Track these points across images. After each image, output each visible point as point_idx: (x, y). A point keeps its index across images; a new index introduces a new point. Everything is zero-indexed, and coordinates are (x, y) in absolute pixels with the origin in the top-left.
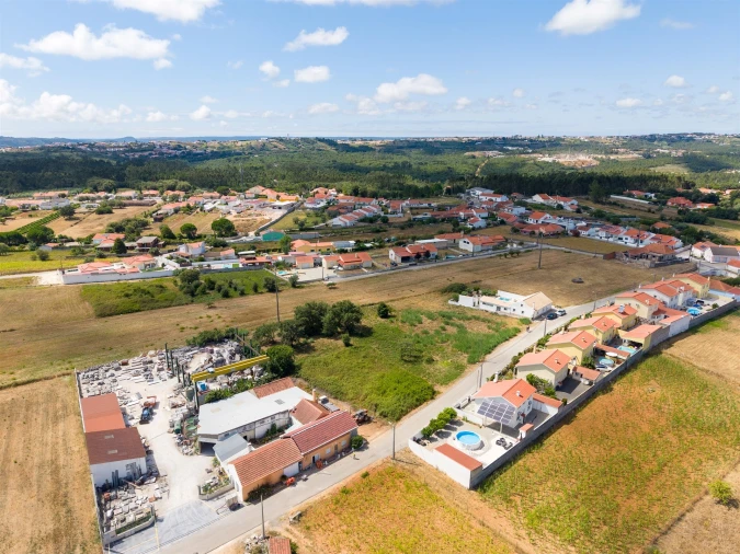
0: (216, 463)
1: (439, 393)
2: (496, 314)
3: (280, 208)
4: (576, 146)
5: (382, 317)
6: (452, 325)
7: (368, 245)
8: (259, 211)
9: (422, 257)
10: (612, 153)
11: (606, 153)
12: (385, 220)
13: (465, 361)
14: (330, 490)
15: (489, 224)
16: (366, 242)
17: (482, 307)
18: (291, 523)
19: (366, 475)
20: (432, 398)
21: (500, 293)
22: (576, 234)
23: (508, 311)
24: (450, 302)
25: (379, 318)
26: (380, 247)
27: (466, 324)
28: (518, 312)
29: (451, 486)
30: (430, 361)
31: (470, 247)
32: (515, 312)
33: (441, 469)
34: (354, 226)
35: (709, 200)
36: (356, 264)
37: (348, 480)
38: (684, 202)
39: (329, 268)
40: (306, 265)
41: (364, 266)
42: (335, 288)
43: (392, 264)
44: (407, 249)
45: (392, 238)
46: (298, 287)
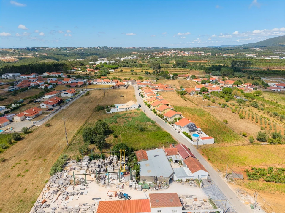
0: (180, 181)
2: (127, 111)
10: (20, 55)
11: (18, 55)
13: (151, 124)
16: (9, 105)
19: (203, 155)
22: (90, 84)
23: (130, 109)
24: (107, 113)
26: (24, 105)
29: (211, 145)
30: (146, 128)
31: (70, 95)
32: (132, 108)
35: (96, 69)
36: (36, 114)
37: (204, 157)
38: (92, 70)
39: (22, 121)
40: (6, 123)
41: (40, 114)
42: (50, 126)
43: (50, 109)
44: (49, 101)
45: (21, 100)
46: (30, 133)
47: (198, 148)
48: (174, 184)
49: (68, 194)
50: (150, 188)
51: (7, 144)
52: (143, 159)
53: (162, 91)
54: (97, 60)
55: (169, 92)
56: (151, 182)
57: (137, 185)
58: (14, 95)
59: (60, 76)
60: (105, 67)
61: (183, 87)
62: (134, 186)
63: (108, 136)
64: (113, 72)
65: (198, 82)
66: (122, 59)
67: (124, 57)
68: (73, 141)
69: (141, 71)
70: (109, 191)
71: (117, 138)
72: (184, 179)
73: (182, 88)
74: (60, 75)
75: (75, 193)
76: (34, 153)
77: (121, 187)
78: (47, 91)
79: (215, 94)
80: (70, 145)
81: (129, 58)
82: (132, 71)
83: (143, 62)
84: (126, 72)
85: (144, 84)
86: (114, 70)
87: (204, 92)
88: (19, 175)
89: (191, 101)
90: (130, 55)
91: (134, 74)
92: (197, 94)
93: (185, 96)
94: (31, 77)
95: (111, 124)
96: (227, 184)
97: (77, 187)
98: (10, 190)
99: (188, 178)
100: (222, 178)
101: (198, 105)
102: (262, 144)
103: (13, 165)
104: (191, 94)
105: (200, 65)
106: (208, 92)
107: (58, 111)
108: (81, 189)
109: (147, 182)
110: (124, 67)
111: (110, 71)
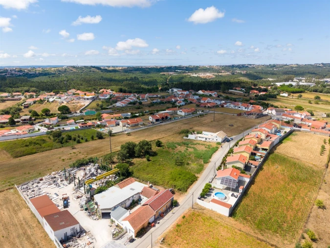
0: (113, 222)
1: (198, 177)
2: (205, 141)
3: (88, 99)
4: (205, 70)
5: (158, 147)
6: (190, 147)
7: (137, 115)
8: (77, 101)
9: (164, 119)
10: (219, 72)
11: (217, 72)
12: (140, 103)
13: (202, 162)
14: (171, 226)
15: (186, 104)
16: (136, 113)
17: (199, 139)
18: (161, 244)
19: (184, 217)
20: (197, 180)
21: (203, 132)
22: (223, 106)
23: (210, 140)
24: (184, 138)
25: (157, 147)
26: (143, 115)
27: (195, 146)
28: (215, 140)
29: (220, 216)
30: (188, 164)
33: (214, 210)
34: (126, 106)
36: (136, 123)
37: (178, 220)
39: (123, 126)
40: (112, 125)
41: (140, 124)
42: (130, 135)
43: (152, 123)
44: (158, 116)
45: (148, 111)
46: (113, 136)
47: (193, 208)
48: (106, 222)
49: (54, 182)
50: (86, 209)
53: (306, 132)
54: (288, 80)
56: (96, 207)
57: (85, 202)
58: (149, 107)
71: (147, 162)
72: (116, 223)
77: (76, 197)
82: (318, 98)
84: (306, 99)
88: (64, 160)
94: (185, 93)
95: (168, 148)
99: (119, 224)
103: (72, 153)
111: (281, 95)
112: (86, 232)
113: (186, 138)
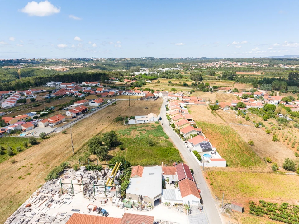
0: (167, 204)
2: (145, 123)
4: (57, 63)
6: (141, 130)
7: (44, 112)
10: (71, 65)
11: (70, 65)
12: (33, 100)
13: (165, 139)
14: (209, 187)
16: (40, 111)
18: (219, 200)
19: (207, 178)
20: (179, 151)
21: (136, 117)
22: (121, 94)
23: (148, 121)
26: (53, 112)
27: (143, 128)
30: (157, 143)
31: (96, 104)
32: (151, 121)
35: (134, 79)
36: (59, 121)
37: (206, 182)
38: (129, 80)
39: (45, 126)
40: (30, 128)
41: (63, 121)
42: (67, 133)
43: (74, 117)
44: (75, 109)
45: (52, 107)
46: (47, 138)
47: (203, 170)
50: (132, 207)
51: (23, 147)
52: (136, 176)
53: (192, 105)
54: (139, 71)
55: (200, 106)
56: (137, 201)
57: (120, 201)
58: (48, 102)
59: (96, 86)
60: (143, 78)
61: (219, 101)
62: (116, 203)
63: (115, 148)
64: (149, 83)
65: (239, 96)
66: (164, 70)
67: (166, 68)
68: (80, 150)
69: (179, 82)
70: (90, 205)
71: (122, 151)
72: (173, 203)
73: (217, 102)
74: (97, 84)
75: (59, 201)
76: (42, 158)
77: (104, 202)
78: (78, 99)
79: (253, 110)
80: (76, 153)
81: (172, 69)
82: (170, 82)
83: (185, 73)
84: (164, 83)
85: (176, 96)
86: (152, 81)
87: (241, 107)
88: (20, 177)
89: (221, 117)
90: (175, 65)
91: (170, 85)
92: (232, 110)
93: (217, 111)
94: (70, 85)
95: (124, 135)
96: (220, 216)
97: (63, 196)
98: (7, 190)
99: (177, 202)
100: (217, 207)
101: (226, 122)
102: (288, 173)
103: (20, 167)
104: (224, 109)
105: (249, 77)
106: (246, 108)
107: (80, 120)
108: (66, 199)
109: (133, 200)
110: (163, 78)
111: (147, 82)
112: (159, 223)
113: (126, 124)
